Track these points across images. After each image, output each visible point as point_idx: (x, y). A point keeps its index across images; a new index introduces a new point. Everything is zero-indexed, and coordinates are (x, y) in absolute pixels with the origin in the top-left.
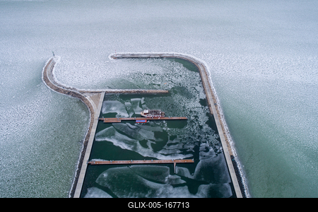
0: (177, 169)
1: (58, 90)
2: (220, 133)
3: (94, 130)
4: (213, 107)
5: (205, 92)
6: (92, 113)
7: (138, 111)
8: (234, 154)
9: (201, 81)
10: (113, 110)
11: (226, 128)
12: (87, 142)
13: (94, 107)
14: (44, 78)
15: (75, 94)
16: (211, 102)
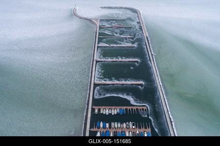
0: (128, 39)
1: (81, 18)
2: (143, 31)
3: (98, 29)
4: (142, 24)
5: (139, 20)
6: (96, 25)
7: (113, 25)
8: (147, 36)
9: (138, 16)
10: (104, 24)
11: (146, 30)
12: (96, 33)
13: (97, 23)
14: (73, 14)
15: (88, 20)
16: (141, 23)
